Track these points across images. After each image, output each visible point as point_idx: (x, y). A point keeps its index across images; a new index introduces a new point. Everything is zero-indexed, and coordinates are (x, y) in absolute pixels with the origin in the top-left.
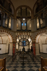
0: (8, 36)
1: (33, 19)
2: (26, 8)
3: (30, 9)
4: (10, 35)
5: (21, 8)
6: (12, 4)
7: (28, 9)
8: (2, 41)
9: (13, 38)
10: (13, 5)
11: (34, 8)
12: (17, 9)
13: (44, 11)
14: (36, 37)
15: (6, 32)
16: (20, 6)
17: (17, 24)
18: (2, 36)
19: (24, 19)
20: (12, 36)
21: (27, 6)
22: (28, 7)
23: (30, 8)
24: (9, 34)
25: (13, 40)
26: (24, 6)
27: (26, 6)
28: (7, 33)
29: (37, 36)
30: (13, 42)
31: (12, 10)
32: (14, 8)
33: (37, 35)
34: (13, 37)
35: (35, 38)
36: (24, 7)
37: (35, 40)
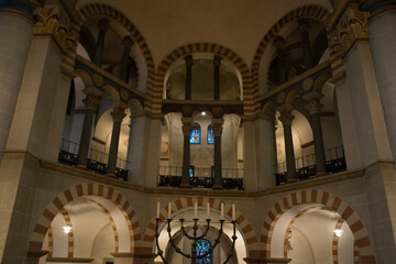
0: (106, 211)
1: (254, 119)
2: (217, 59)
3: (238, 61)
4: (124, 208)
5: (189, 59)
6: (142, 39)
7: (226, 63)
8: (71, 244)
9: (134, 226)
10: (145, 45)
11: (256, 58)
12: (164, 62)
13: (307, 85)
14: (268, 227)
15: (100, 194)
16: (182, 48)
17: (165, 139)
18: (74, 213)
19: (204, 114)
20: (130, 217)
21: (221, 48)
22: (228, 51)
23: (240, 60)
24: (117, 202)
25: (136, 238)
26: (206, 47)
27: (214, 46)
28: (109, 197)
29: (273, 218)
30: (136, 249)
31: (136, 69)
32: (150, 59)
33: (274, 210)
34: (135, 219)
35: (264, 230)
36: (205, 50)
37: (265, 239)
